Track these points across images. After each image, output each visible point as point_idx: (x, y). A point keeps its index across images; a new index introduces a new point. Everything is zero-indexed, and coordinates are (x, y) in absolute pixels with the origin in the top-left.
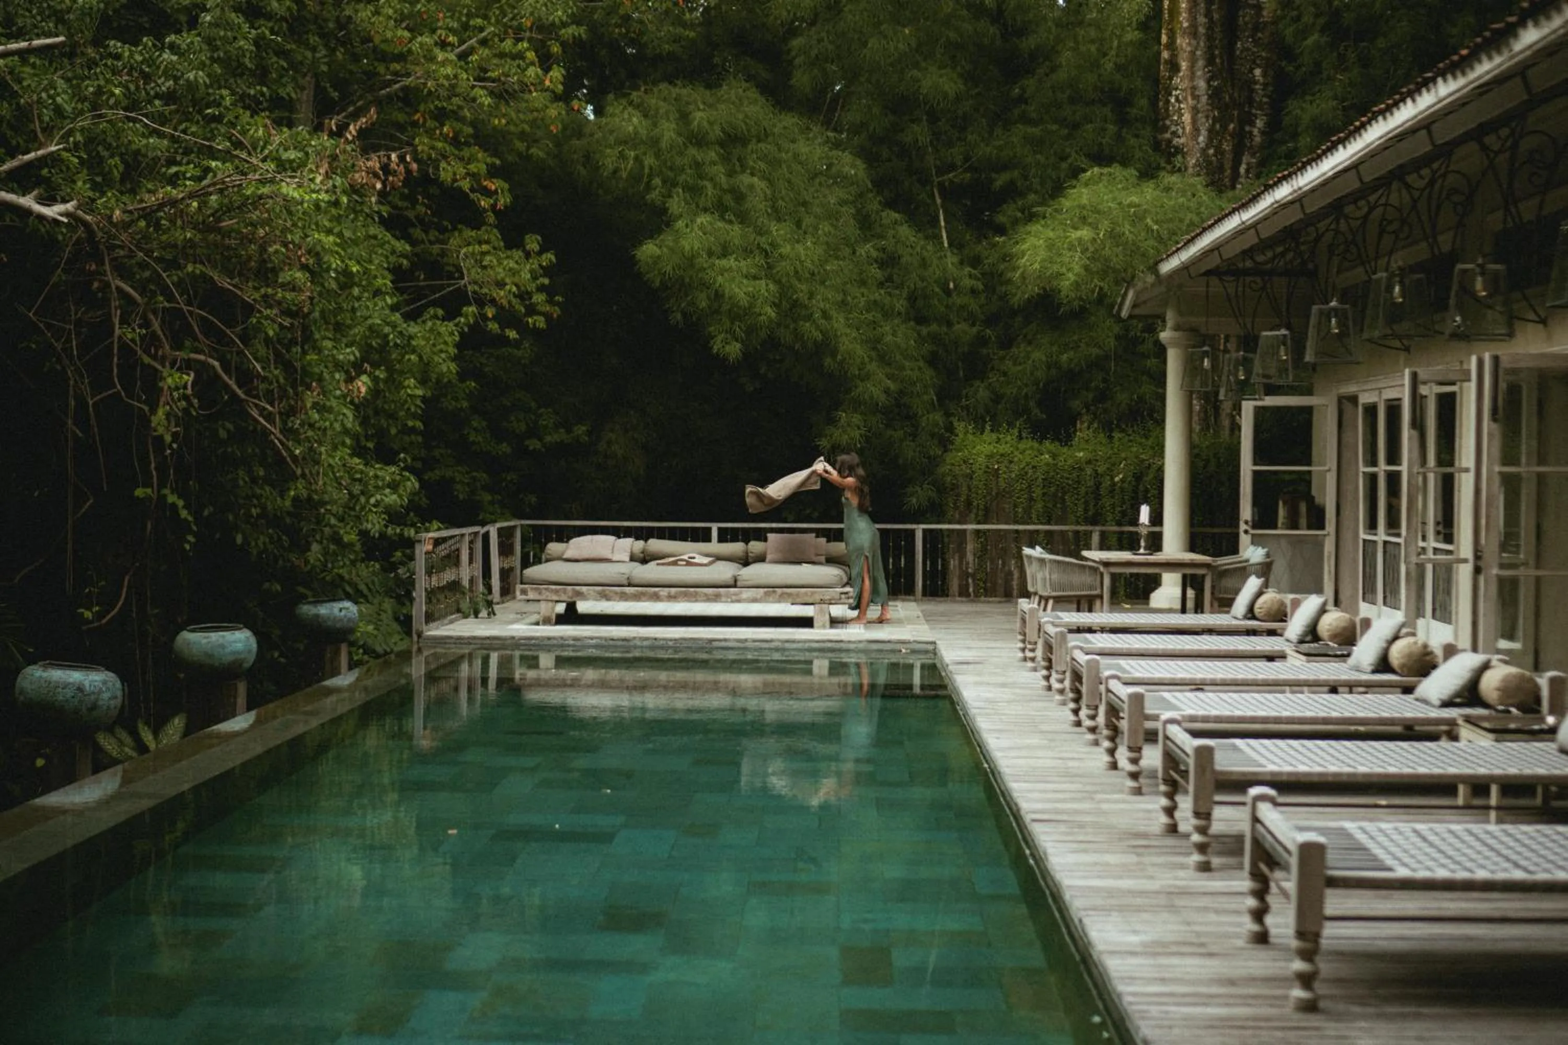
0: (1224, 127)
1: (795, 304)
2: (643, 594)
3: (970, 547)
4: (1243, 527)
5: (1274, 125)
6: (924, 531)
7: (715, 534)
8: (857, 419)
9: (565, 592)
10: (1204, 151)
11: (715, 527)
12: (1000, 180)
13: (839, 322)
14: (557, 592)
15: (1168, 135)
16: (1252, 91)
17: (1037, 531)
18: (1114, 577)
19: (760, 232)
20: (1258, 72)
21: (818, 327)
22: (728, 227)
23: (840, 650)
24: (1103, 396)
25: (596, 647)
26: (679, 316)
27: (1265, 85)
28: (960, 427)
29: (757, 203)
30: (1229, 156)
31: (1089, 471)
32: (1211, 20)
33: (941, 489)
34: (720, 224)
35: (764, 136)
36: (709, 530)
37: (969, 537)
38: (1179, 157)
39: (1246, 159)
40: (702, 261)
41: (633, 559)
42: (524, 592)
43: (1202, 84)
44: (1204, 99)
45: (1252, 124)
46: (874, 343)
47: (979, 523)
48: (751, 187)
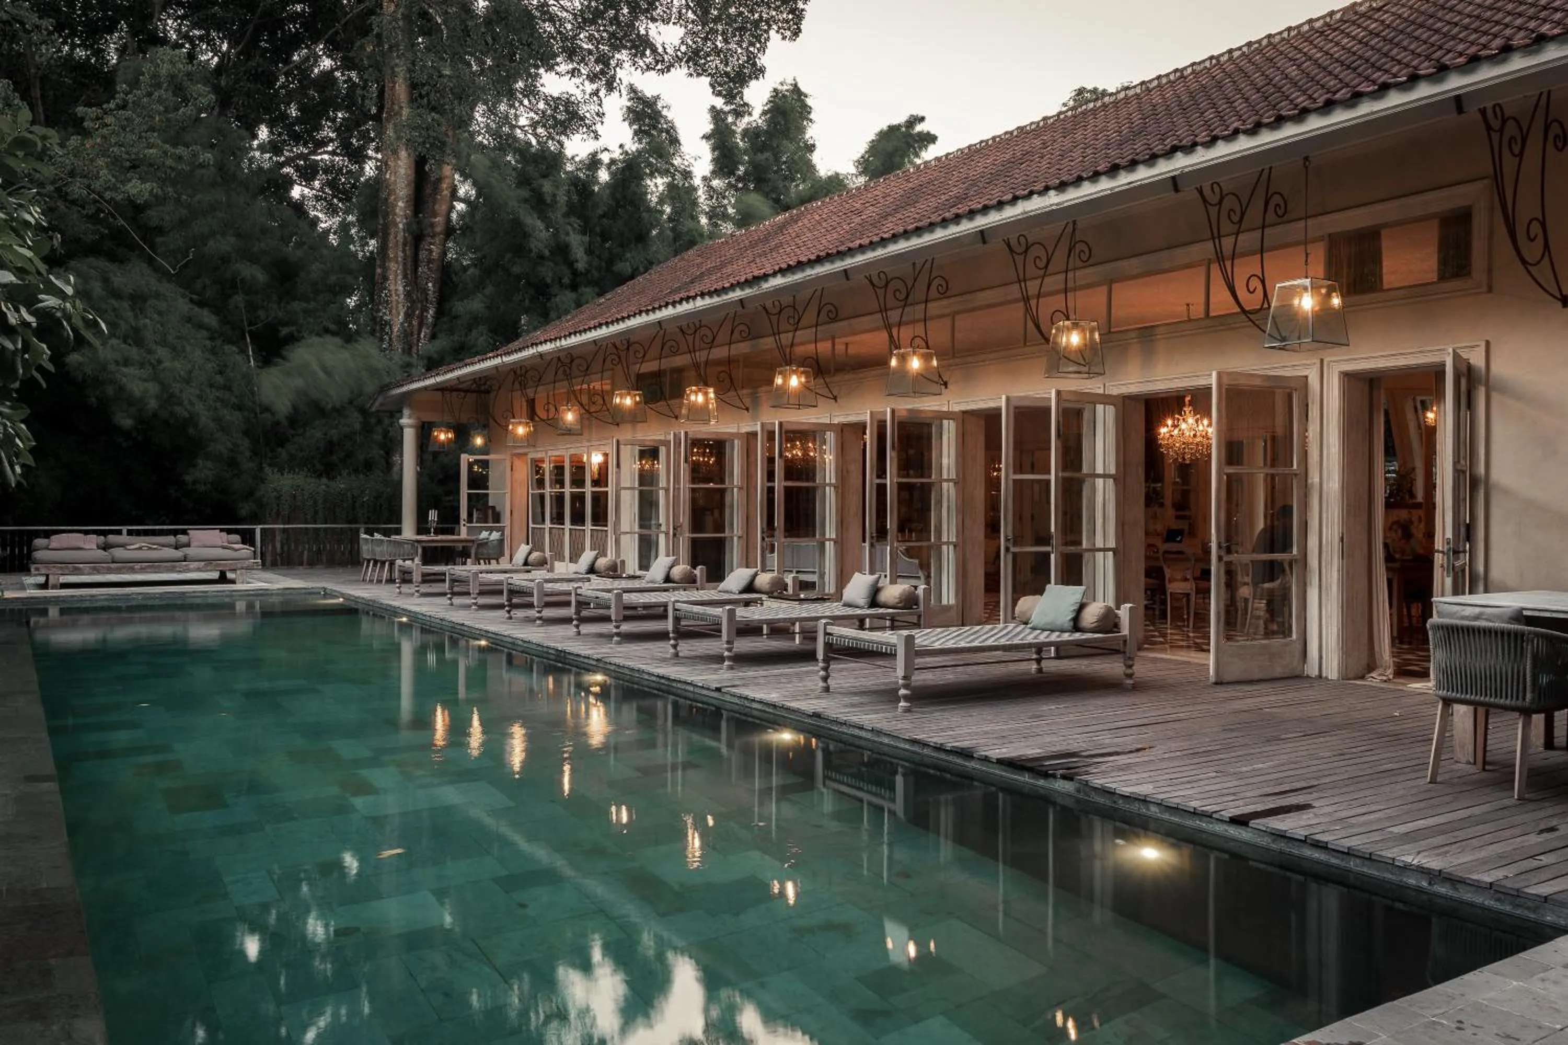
0: (414, 312)
1: (172, 396)
2: (124, 568)
3: (278, 538)
4: (462, 522)
5: (439, 314)
6: (262, 529)
7: (125, 532)
8: (209, 464)
9: (67, 568)
10: (402, 324)
11: (125, 529)
12: (284, 331)
13: (199, 407)
14: (61, 568)
15: (381, 314)
16: (427, 294)
17: (320, 529)
18: (424, 548)
19: (149, 352)
20: (430, 285)
21: (186, 410)
22: (128, 347)
23: (267, 595)
24: (349, 455)
25: (106, 600)
26: (93, 400)
27: (434, 292)
28: (267, 469)
29: (149, 335)
30: (416, 328)
31: (349, 494)
32: (405, 255)
33: (261, 505)
34: (123, 346)
35: (157, 295)
36: (121, 530)
37: (277, 533)
38: (388, 327)
39: (424, 330)
40: (112, 367)
41: (99, 547)
42: (37, 569)
43: (401, 288)
44: (402, 296)
45: (427, 311)
46: (218, 420)
47: (284, 524)
48: (145, 326)
